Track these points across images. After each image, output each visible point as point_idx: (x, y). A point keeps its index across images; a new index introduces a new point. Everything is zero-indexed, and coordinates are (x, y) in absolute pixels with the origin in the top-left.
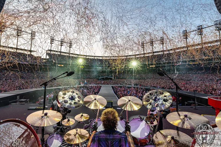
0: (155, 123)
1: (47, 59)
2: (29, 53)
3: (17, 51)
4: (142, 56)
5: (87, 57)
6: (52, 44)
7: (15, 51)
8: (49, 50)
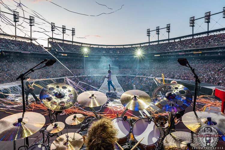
0: (167, 125)
1: (50, 48)
2: (30, 41)
3: (17, 39)
4: (148, 44)
5: (91, 46)
6: (53, 32)
7: (14, 39)
8: (50, 38)
